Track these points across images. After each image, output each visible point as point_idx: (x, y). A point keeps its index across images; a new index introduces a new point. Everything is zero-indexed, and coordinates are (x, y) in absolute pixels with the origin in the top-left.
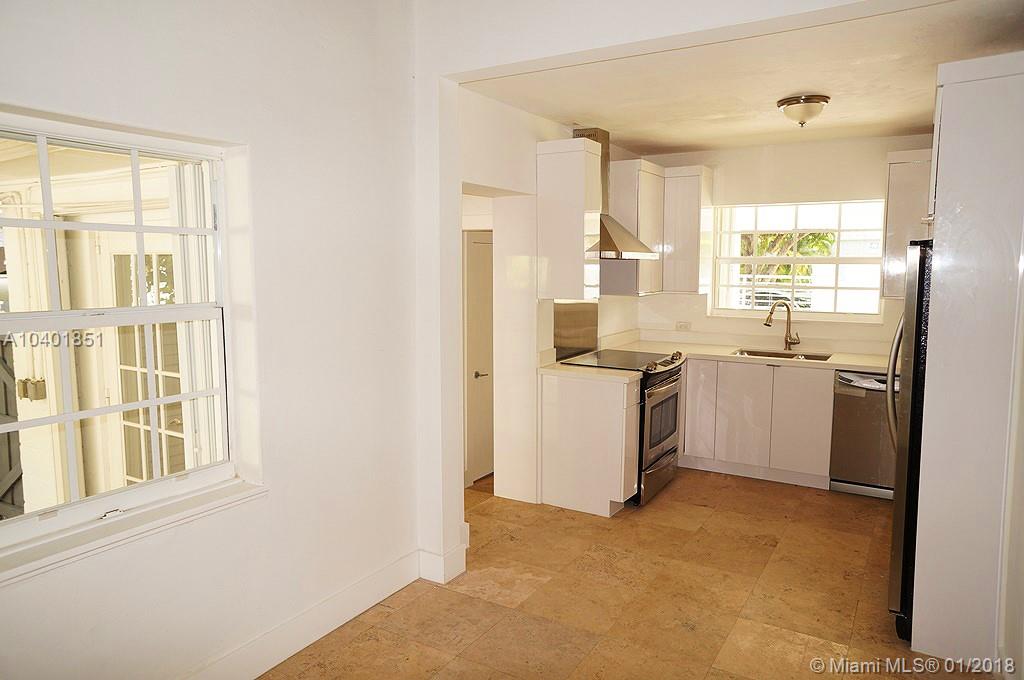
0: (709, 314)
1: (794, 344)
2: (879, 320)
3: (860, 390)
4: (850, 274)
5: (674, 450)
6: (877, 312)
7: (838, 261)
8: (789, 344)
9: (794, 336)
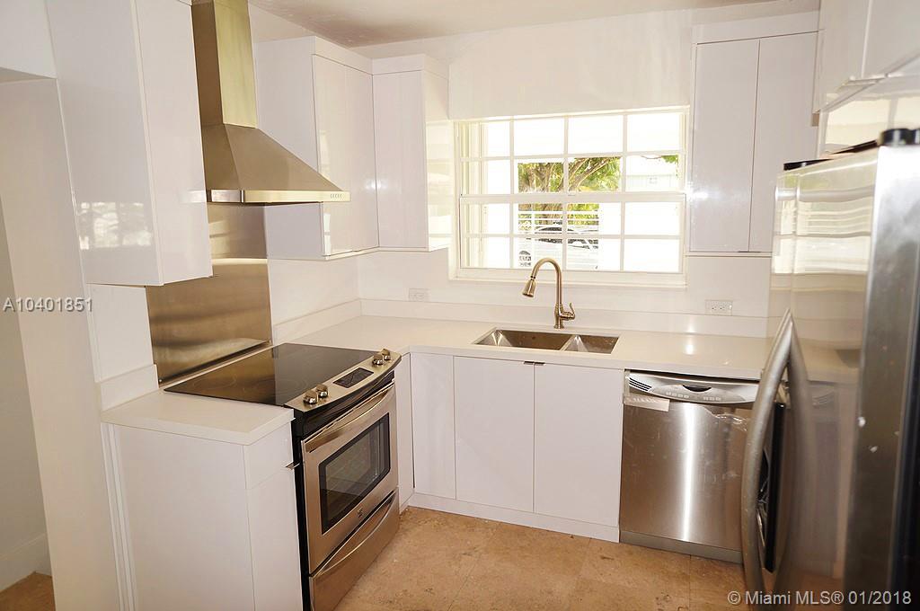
0: (451, 277)
1: (567, 318)
2: (680, 283)
3: (661, 401)
4: (641, 217)
5: (389, 500)
6: (676, 270)
7: (626, 198)
8: (561, 318)
9: (566, 308)
